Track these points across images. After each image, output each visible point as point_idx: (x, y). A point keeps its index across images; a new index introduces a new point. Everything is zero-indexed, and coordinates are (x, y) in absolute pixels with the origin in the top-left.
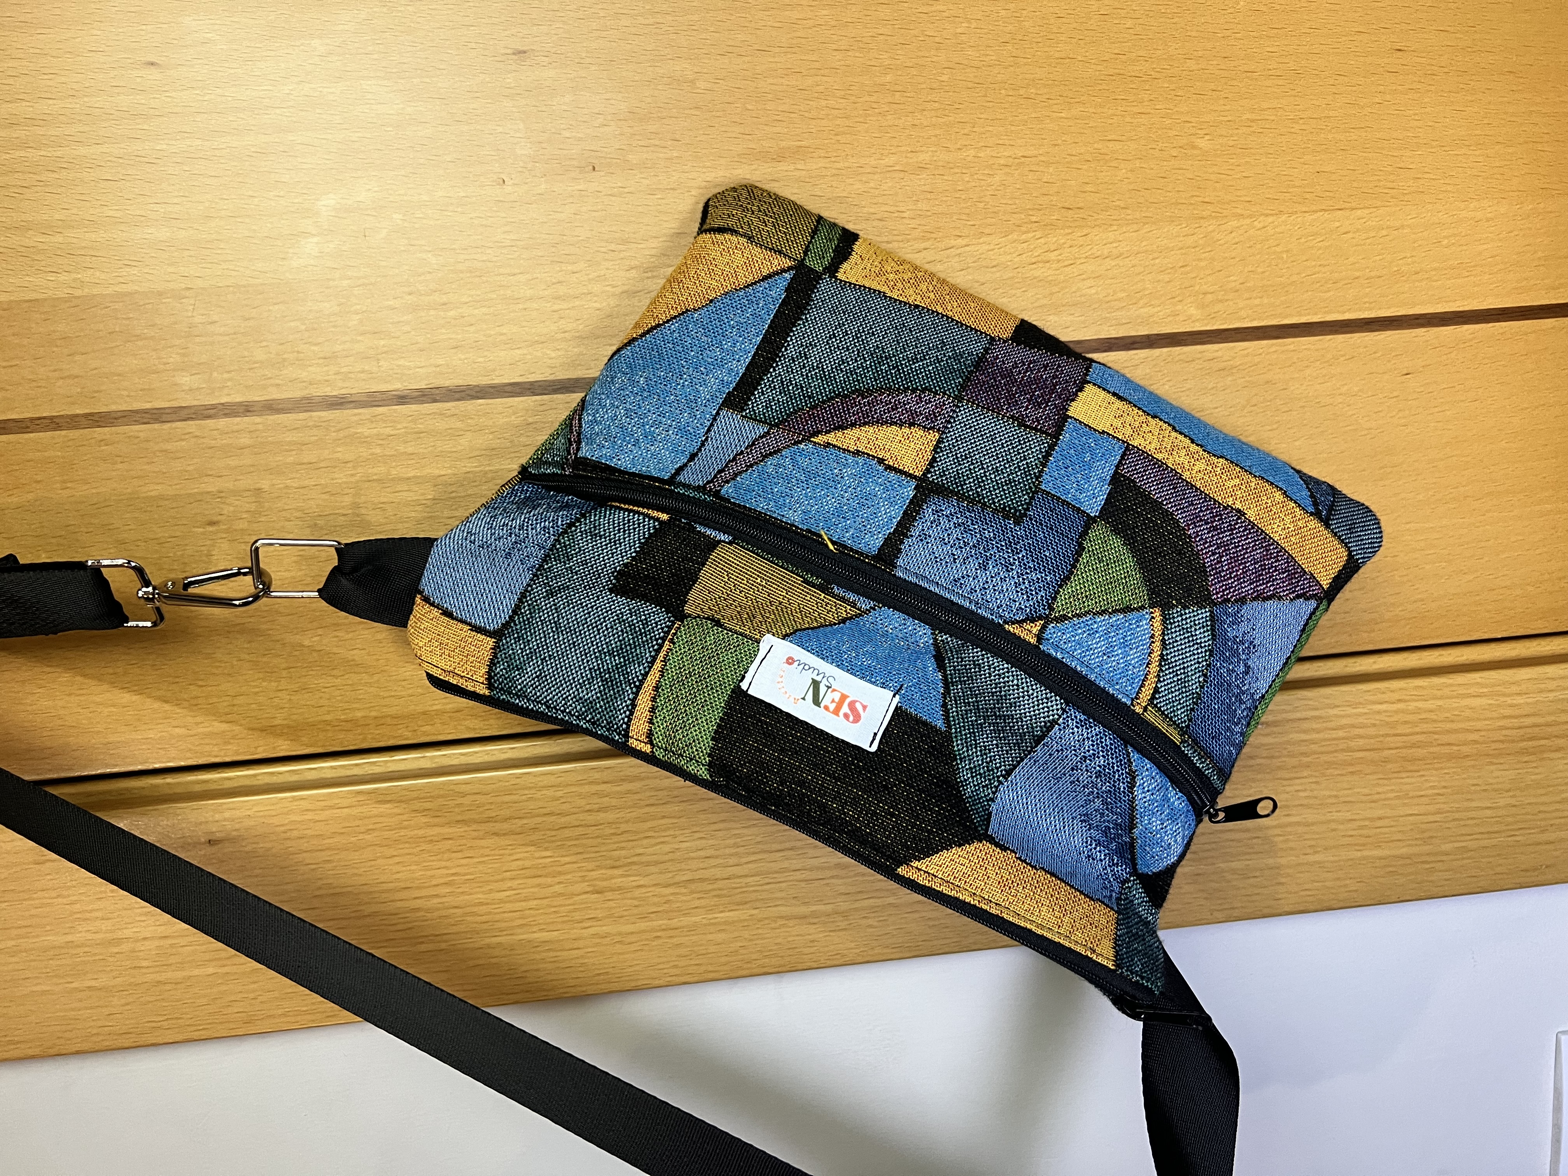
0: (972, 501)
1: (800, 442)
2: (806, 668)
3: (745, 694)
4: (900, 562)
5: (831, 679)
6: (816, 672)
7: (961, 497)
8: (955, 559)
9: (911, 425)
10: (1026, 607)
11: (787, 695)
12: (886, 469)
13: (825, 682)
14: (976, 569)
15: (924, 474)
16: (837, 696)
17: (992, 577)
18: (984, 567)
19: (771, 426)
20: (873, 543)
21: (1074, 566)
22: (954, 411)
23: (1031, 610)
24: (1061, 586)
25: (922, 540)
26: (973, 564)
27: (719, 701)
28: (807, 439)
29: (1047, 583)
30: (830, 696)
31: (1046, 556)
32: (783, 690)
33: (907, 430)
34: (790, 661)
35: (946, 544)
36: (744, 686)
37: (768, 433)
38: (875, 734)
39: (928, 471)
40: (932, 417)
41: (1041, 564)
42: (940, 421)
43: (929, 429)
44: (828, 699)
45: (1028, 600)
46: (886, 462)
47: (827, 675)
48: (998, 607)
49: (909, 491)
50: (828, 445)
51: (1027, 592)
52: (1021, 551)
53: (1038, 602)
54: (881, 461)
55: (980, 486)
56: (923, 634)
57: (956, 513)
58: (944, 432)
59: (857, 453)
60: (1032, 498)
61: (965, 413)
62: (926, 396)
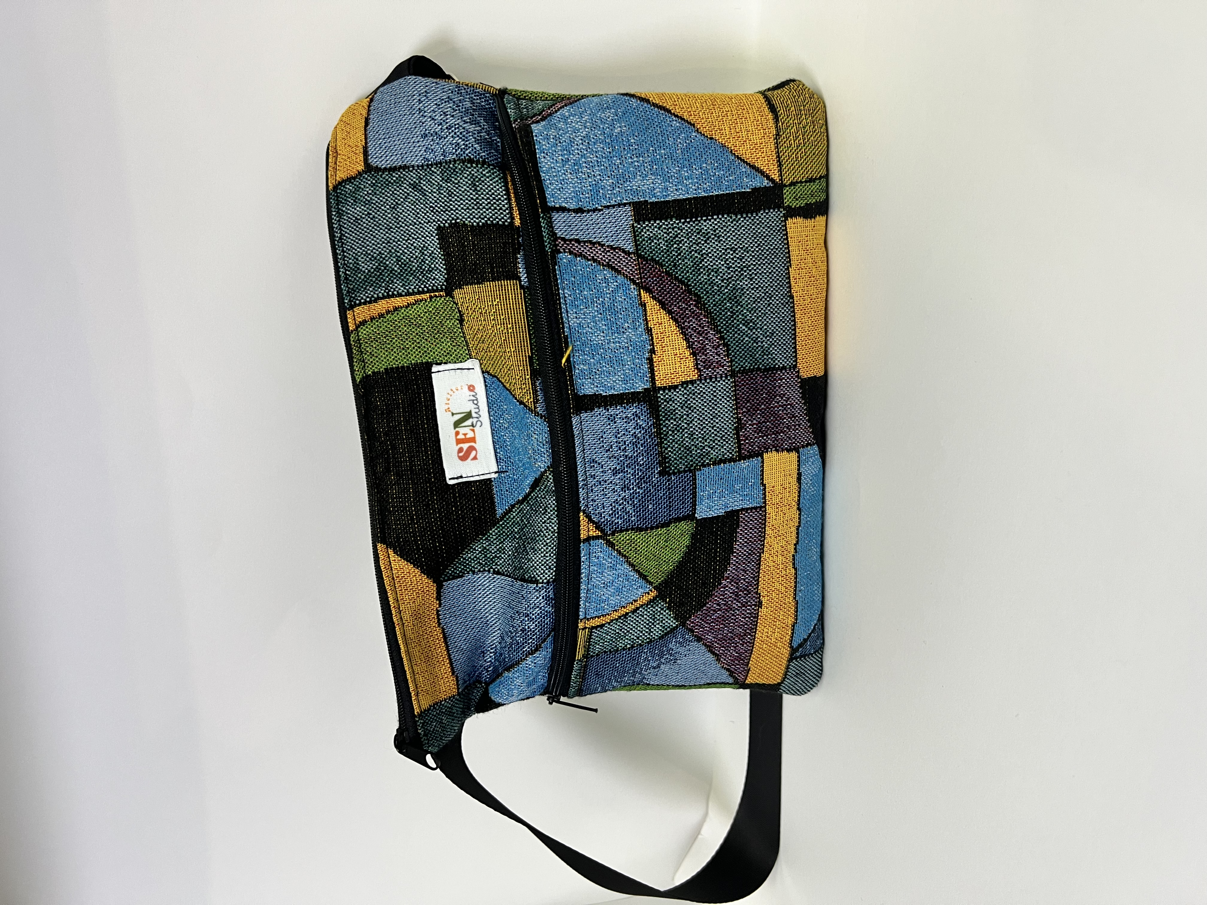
0: (659, 433)
1: (634, 283)
2: (475, 402)
3: (430, 373)
4: (584, 415)
5: (479, 423)
6: (477, 410)
7: (658, 425)
8: (609, 450)
9: (694, 354)
10: (604, 517)
11: (447, 402)
12: (647, 359)
13: (475, 420)
14: (610, 469)
15: (660, 388)
16: (470, 435)
17: (611, 482)
18: (615, 472)
19: (636, 253)
20: (587, 388)
21: (652, 528)
22: (721, 377)
23: (604, 522)
24: (632, 529)
25: (609, 419)
26: (613, 464)
27: (415, 358)
28: (640, 286)
29: (629, 520)
30: (467, 430)
31: (648, 506)
32: (449, 397)
33: (687, 353)
34: (471, 388)
35: (616, 437)
36: (435, 368)
37: (628, 253)
38: (461, 477)
39: (664, 388)
40: (708, 364)
41: (640, 508)
42: (707, 372)
43: (697, 368)
44: (465, 431)
45: (610, 516)
46: (654, 356)
47: (480, 419)
48: (592, 500)
49: (640, 386)
50: (643, 305)
51: (615, 511)
52: (642, 488)
53: (612, 522)
54: (652, 351)
55: (673, 432)
56: (543, 462)
57: (643, 428)
58: (700, 380)
59: (649, 331)
60: (685, 471)
61: (725, 385)
62: (722, 350)
